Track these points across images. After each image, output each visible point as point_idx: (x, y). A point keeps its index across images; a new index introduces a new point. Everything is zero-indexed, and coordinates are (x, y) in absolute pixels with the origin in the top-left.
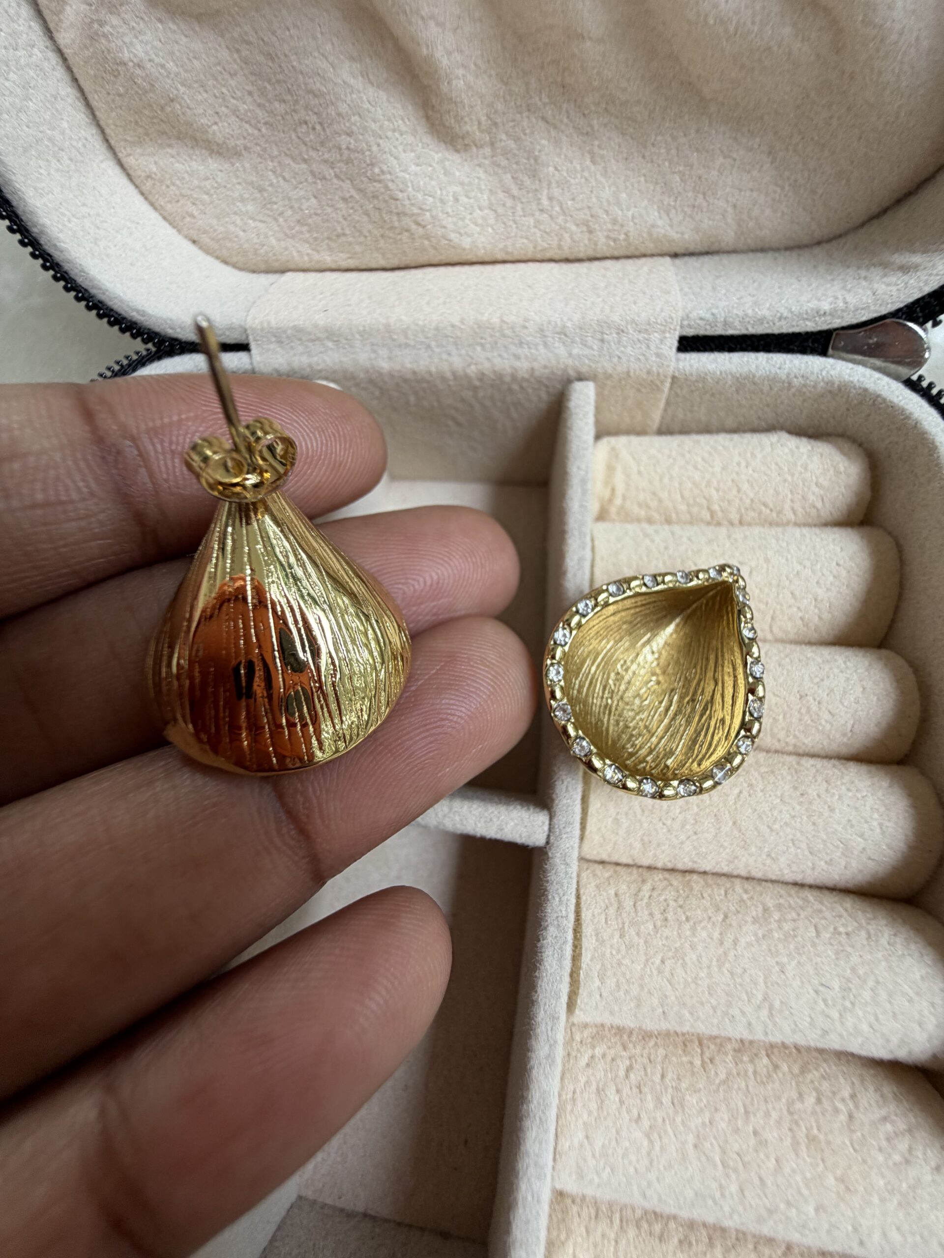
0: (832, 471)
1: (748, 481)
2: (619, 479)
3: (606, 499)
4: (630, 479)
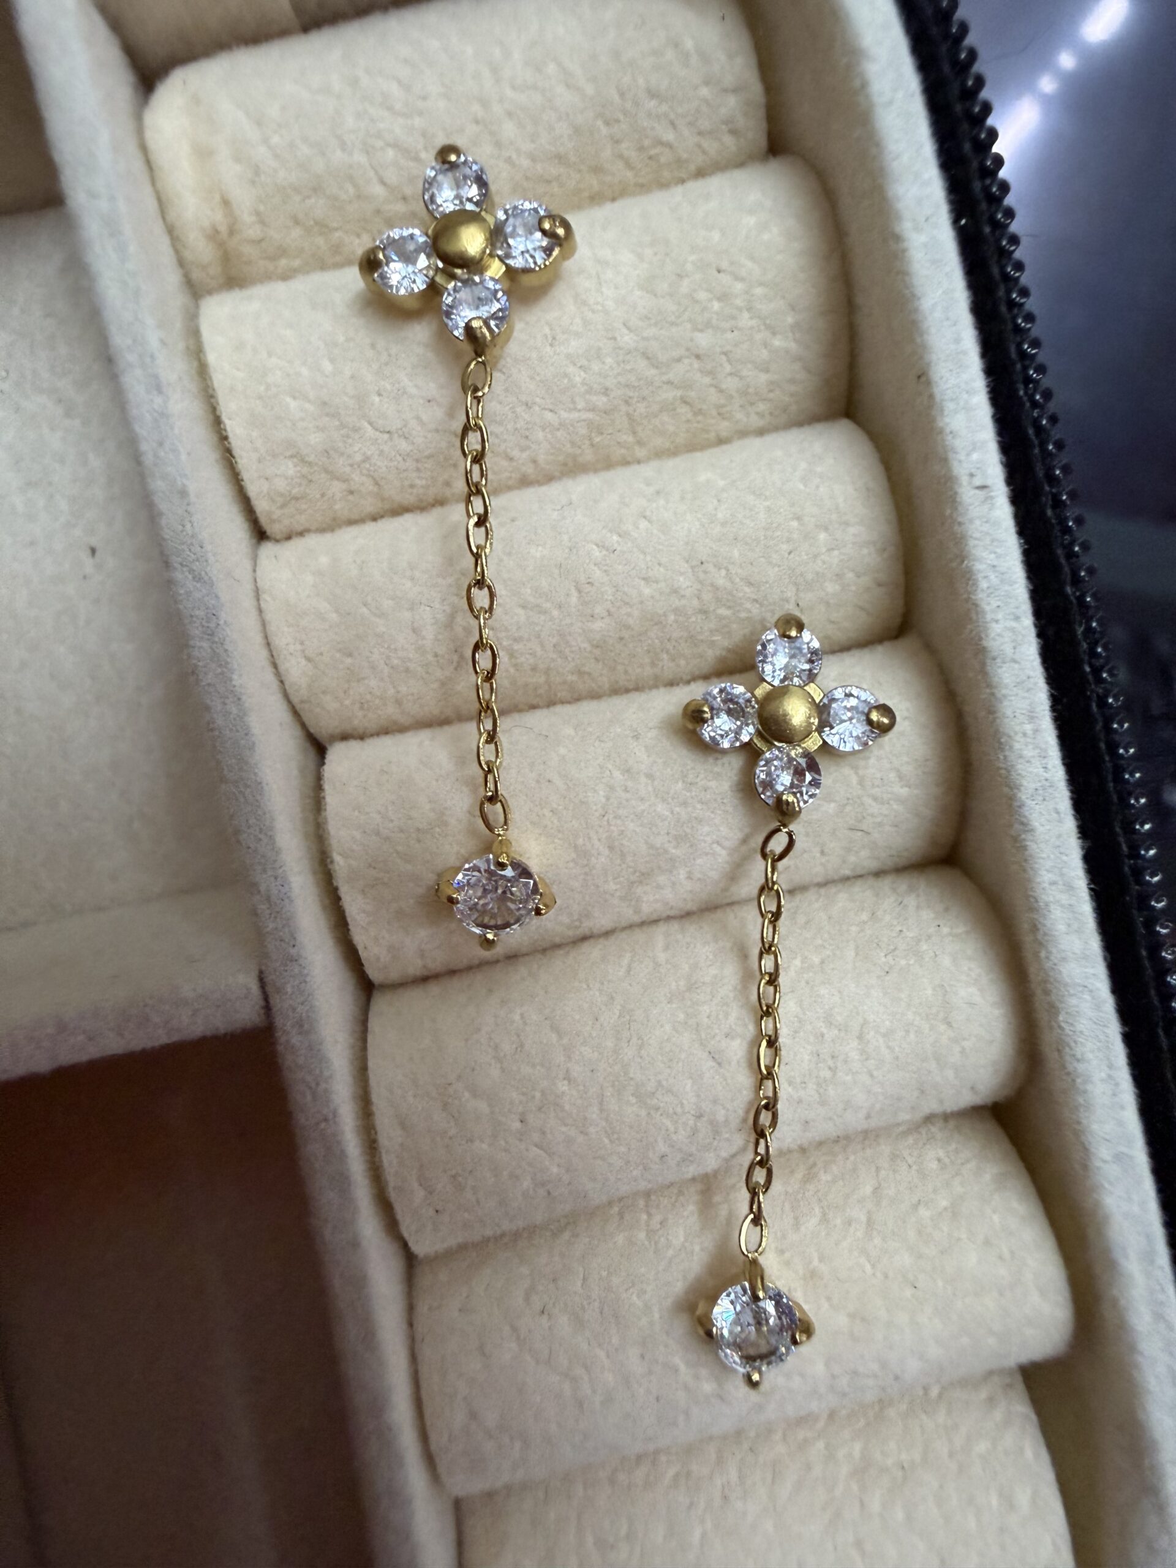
0: (670, 55)
1: (510, 114)
2: (230, 173)
3: (223, 229)
4: (257, 171)
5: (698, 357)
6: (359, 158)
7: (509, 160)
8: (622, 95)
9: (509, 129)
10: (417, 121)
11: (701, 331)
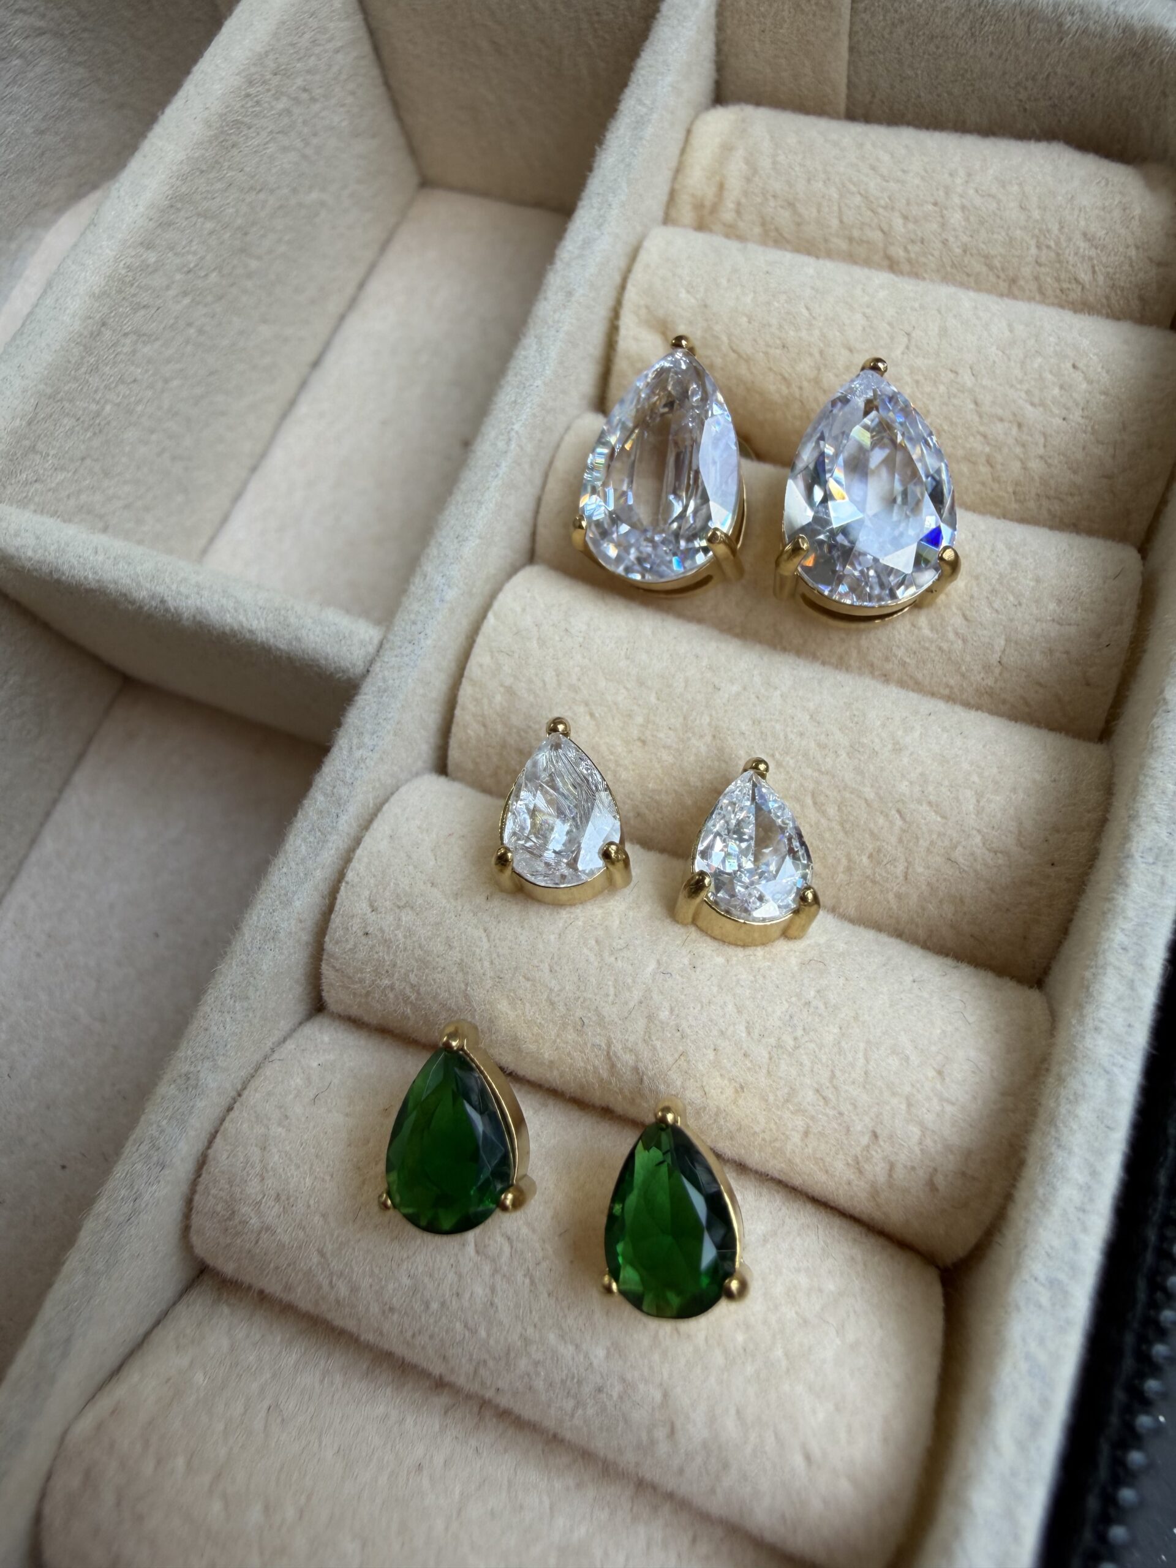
0: (1117, 213)
1: (963, 208)
2: (736, 169)
3: (708, 203)
4: (755, 171)
5: (1020, 426)
6: (834, 193)
7: (945, 242)
8: (1061, 228)
9: (956, 218)
10: (892, 185)
11: (1032, 404)
